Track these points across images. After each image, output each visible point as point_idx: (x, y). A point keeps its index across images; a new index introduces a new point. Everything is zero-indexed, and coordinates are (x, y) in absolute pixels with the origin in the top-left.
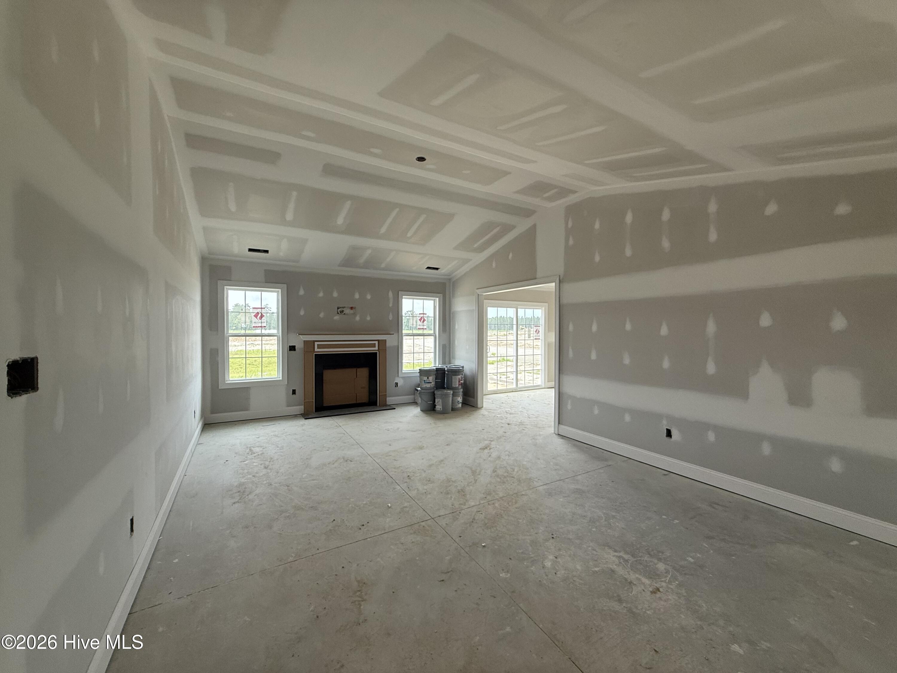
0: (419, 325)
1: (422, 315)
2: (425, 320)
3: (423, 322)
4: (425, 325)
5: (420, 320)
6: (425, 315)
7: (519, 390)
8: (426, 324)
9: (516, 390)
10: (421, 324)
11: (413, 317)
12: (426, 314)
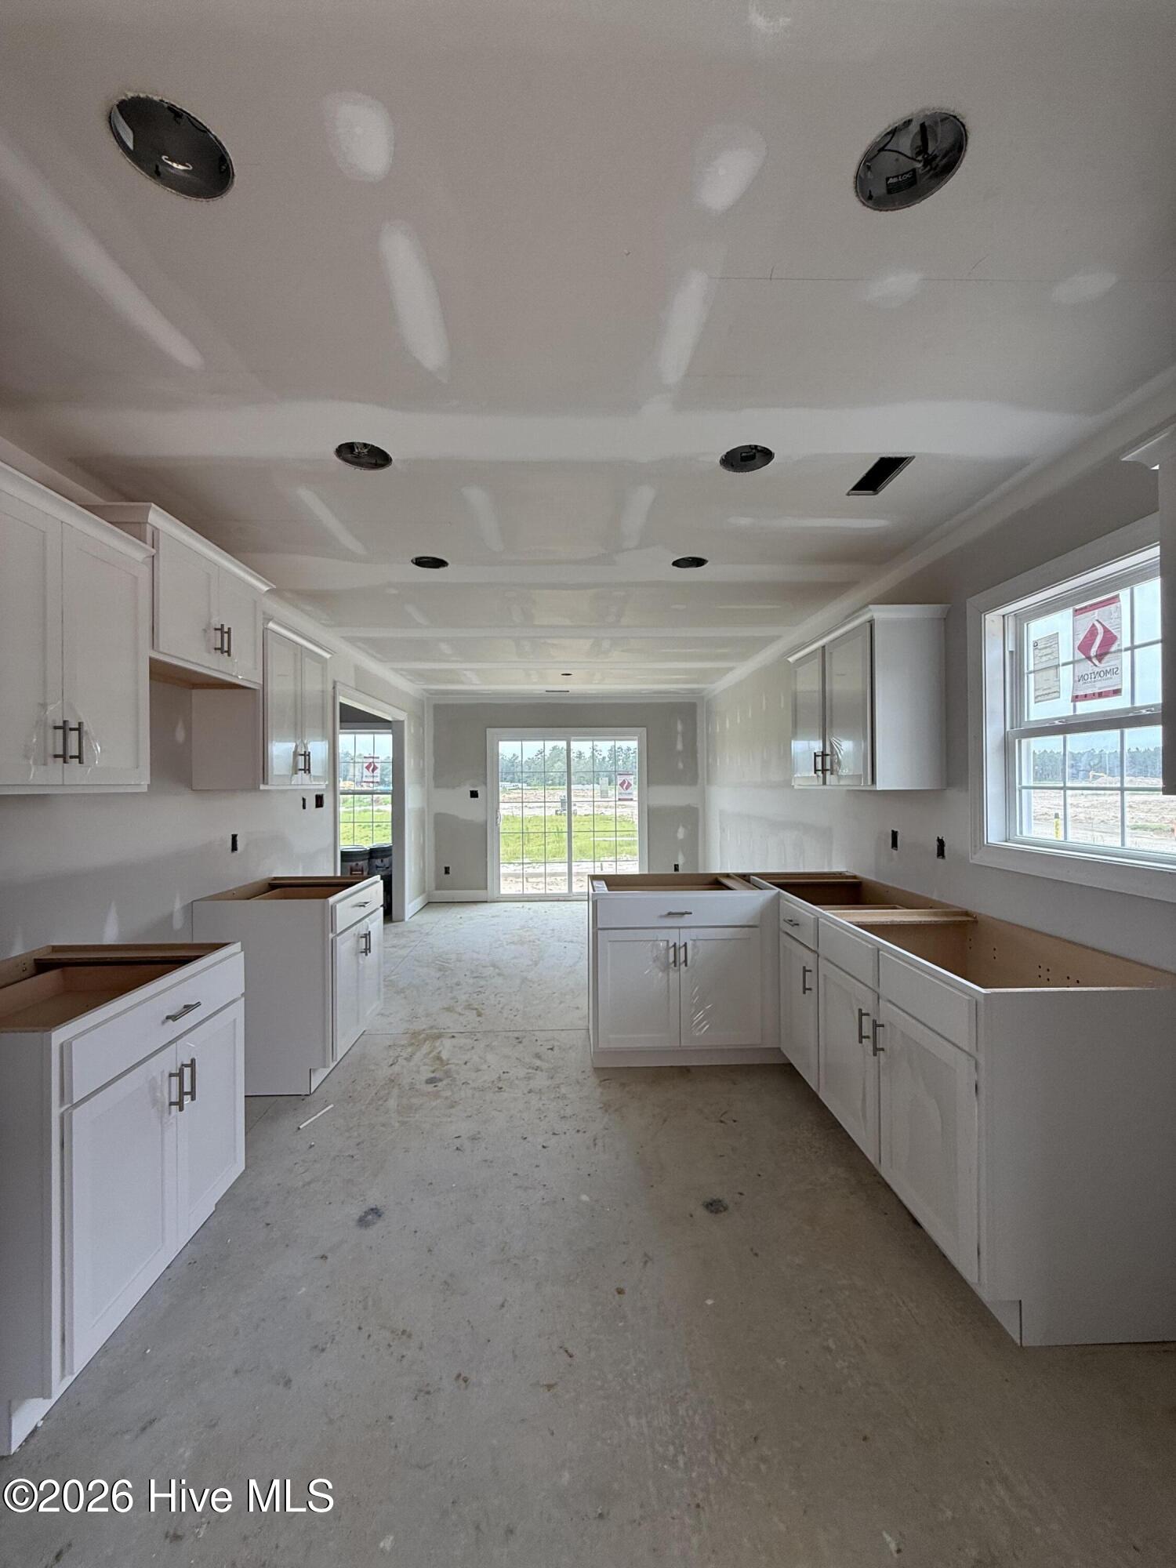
0: (366, 776)
1: (371, 760)
2: (377, 768)
3: (373, 771)
4: (377, 776)
5: (368, 768)
6: (375, 760)
7: (574, 898)
8: (379, 775)
9: (567, 899)
10: (369, 773)
11: (354, 762)
12: (378, 758)
